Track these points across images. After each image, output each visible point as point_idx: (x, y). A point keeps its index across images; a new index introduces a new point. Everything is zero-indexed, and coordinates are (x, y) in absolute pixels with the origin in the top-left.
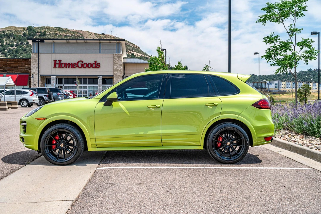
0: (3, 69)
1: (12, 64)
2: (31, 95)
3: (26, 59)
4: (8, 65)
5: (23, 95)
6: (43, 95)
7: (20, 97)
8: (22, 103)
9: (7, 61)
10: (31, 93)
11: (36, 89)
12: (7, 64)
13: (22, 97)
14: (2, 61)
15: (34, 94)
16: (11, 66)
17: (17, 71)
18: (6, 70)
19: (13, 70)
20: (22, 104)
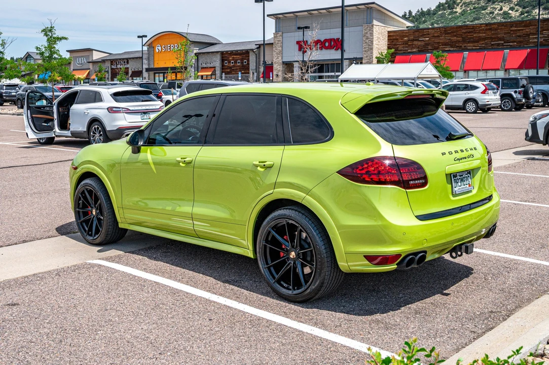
0: (503, 40)
1: (519, 30)
2: (484, 92)
3: (544, 20)
4: (512, 34)
5: (469, 92)
6: (511, 91)
7: (464, 95)
8: (468, 105)
9: (511, 27)
10: (483, 88)
11: (501, 80)
12: (511, 30)
13: (469, 95)
14: (503, 27)
15: (489, 90)
16: (518, 34)
17: (528, 43)
18: (509, 42)
19: (521, 42)
20: (467, 107)
